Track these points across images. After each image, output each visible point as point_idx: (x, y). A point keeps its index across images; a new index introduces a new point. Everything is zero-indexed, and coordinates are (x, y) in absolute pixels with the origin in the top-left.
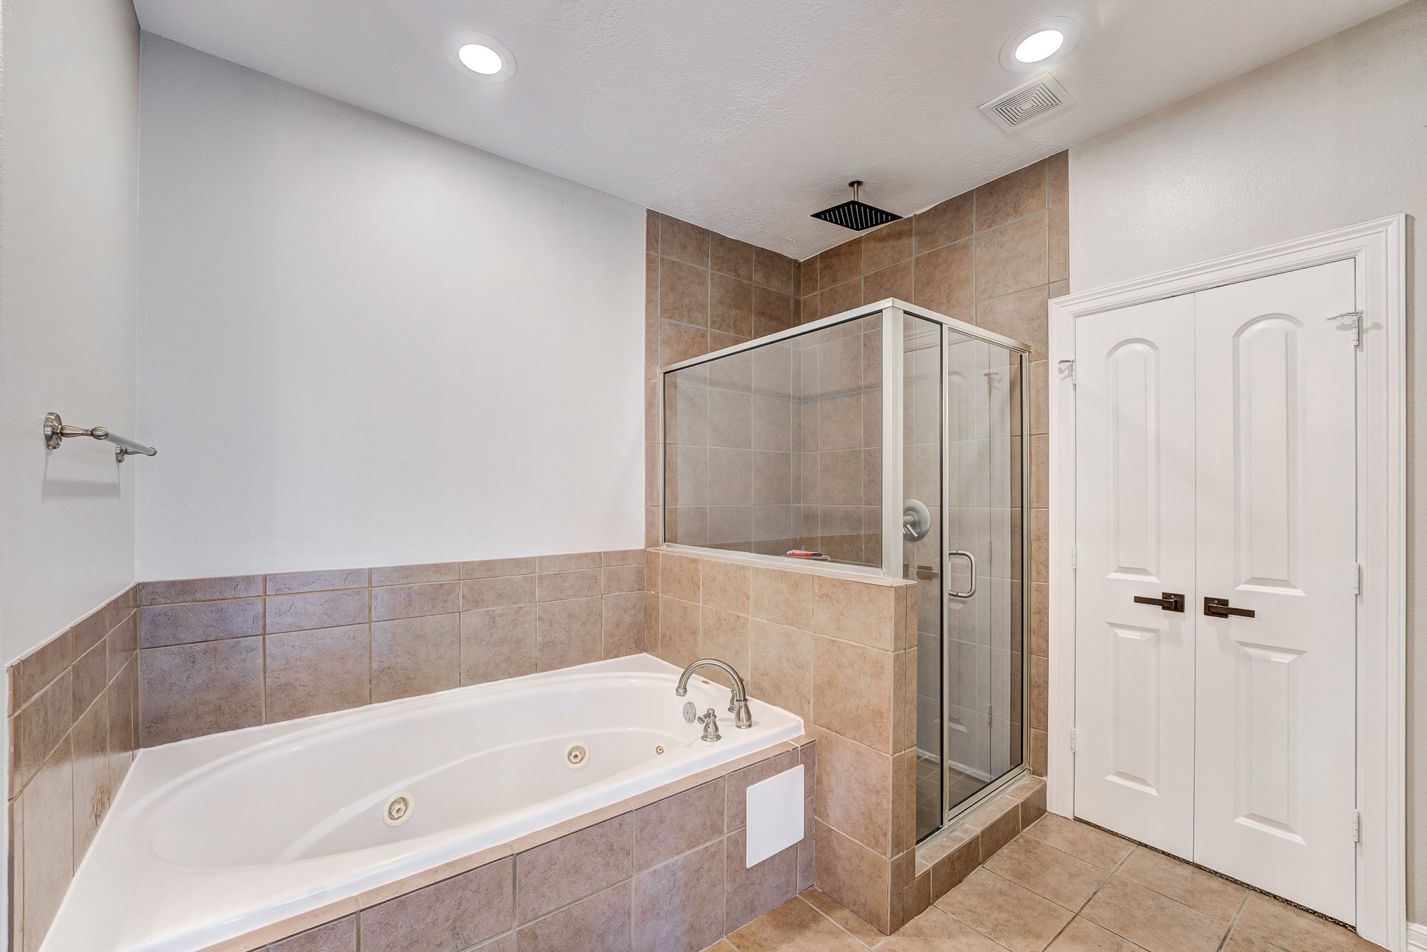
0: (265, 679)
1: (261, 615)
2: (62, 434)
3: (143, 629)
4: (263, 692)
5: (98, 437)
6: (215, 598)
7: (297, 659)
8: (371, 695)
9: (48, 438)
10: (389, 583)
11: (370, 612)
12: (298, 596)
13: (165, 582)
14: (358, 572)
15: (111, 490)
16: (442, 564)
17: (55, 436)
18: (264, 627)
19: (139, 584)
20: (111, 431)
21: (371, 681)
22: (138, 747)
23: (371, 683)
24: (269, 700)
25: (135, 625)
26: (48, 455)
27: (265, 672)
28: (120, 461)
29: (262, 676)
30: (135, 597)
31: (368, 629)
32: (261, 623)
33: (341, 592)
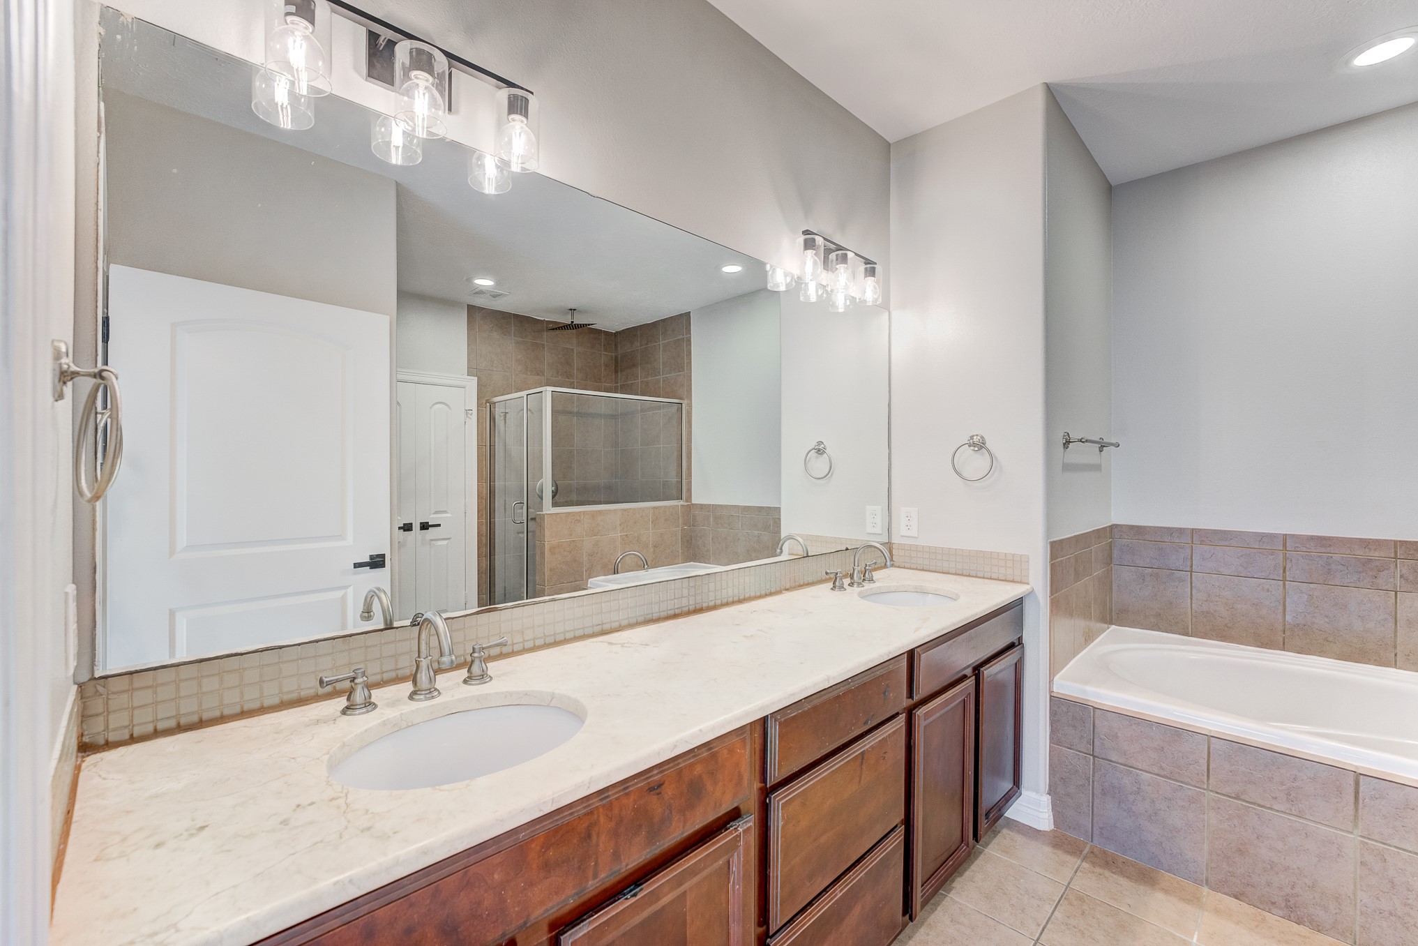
0: (1191, 604)
1: (1189, 557)
2: (1070, 442)
3: (1116, 553)
4: (1190, 613)
5: (1083, 442)
6: (1158, 540)
7: (1216, 596)
8: (1284, 643)
9: (1064, 444)
10: (1304, 549)
11: (1284, 571)
12: (1218, 548)
13: (1127, 525)
14: (1272, 536)
15: (1097, 468)
16: (1371, 539)
17: (1067, 443)
18: (1191, 566)
19: (1114, 525)
20: (1089, 438)
21: (1284, 631)
22: (1111, 623)
23: (1284, 633)
24: (1194, 620)
25: (1111, 549)
26: (1064, 452)
27: (1191, 599)
28: (1101, 451)
29: (1189, 601)
30: (1111, 532)
31: (1282, 586)
32: (1189, 563)
33: (1255, 551)
